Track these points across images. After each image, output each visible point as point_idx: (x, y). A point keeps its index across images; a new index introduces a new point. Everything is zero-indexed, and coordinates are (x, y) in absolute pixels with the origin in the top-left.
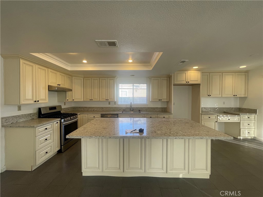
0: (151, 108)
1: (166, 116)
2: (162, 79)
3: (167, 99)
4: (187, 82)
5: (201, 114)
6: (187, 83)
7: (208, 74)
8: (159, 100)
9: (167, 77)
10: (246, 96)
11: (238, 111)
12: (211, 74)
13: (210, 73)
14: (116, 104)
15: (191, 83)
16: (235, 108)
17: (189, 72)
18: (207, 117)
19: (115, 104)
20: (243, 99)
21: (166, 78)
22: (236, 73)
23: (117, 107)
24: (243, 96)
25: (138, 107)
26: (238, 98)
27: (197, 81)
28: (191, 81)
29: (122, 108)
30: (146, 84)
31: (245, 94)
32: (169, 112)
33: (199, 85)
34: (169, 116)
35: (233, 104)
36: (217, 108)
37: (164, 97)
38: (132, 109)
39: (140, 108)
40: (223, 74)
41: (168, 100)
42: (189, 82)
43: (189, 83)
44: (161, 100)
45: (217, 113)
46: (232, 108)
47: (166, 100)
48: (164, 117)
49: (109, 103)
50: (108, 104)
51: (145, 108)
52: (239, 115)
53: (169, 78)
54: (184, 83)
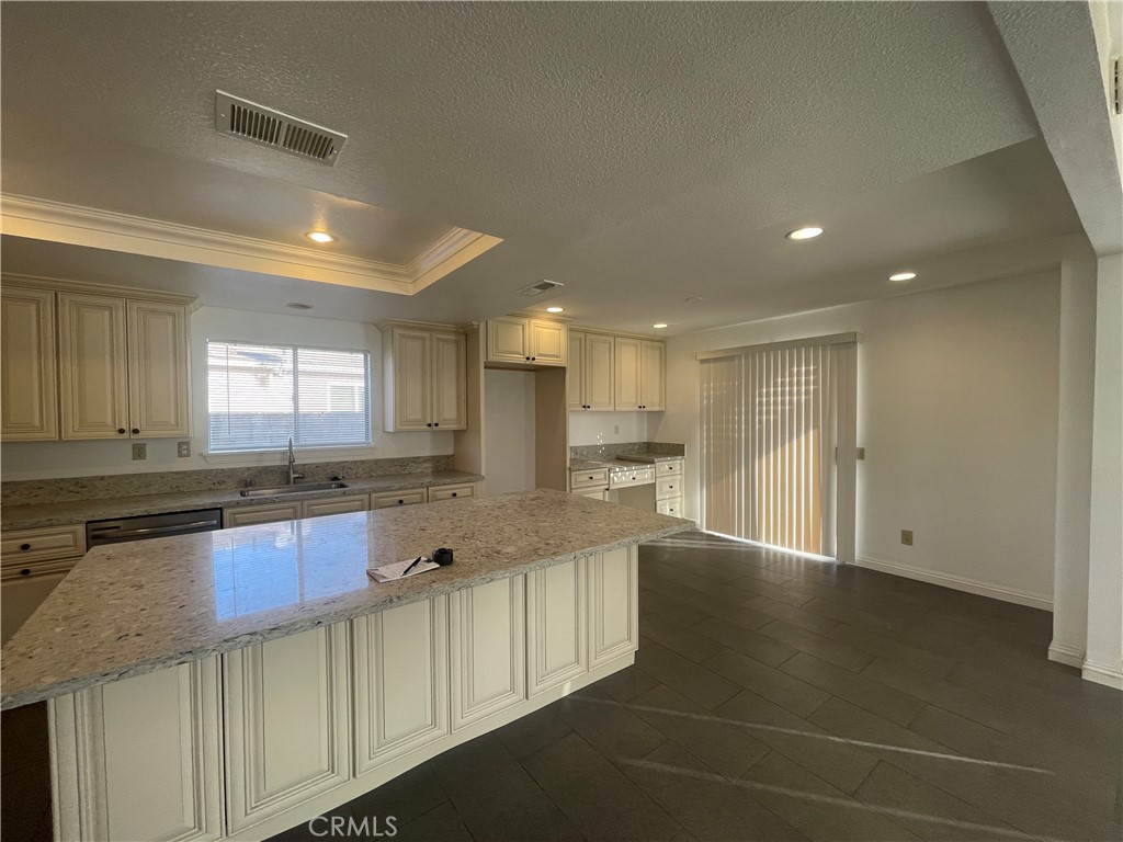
0: (393, 461)
1: (462, 489)
2: (439, 339)
3: (458, 421)
4: (528, 359)
5: (570, 469)
6: (528, 362)
7: (582, 335)
8: (429, 425)
9: (456, 333)
10: (663, 409)
11: (648, 452)
12: (588, 336)
13: (586, 332)
14: (188, 455)
15: (540, 361)
16: (639, 444)
17: (533, 321)
18: (586, 478)
19: (180, 455)
20: (655, 416)
21: (452, 337)
22: (644, 342)
23: (199, 472)
24: (657, 409)
25: (328, 464)
26: (646, 415)
27: (558, 357)
28: (540, 355)
29: (230, 473)
30: (366, 353)
31: (660, 405)
32: (465, 473)
33: (559, 371)
34: (472, 487)
35: (633, 434)
36: (600, 447)
37: (449, 414)
38: (293, 476)
39: (338, 463)
40: (617, 339)
41: (463, 426)
42: (534, 359)
43: (534, 363)
44: (437, 425)
45: (607, 462)
46: (634, 444)
47: (454, 427)
48: (455, 495)
49: (139, 452)
50: (131, 456)
51: (362, 462)
52: (652, 462)
53: (467, 336)
54: (520, 359)
